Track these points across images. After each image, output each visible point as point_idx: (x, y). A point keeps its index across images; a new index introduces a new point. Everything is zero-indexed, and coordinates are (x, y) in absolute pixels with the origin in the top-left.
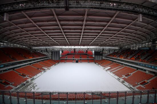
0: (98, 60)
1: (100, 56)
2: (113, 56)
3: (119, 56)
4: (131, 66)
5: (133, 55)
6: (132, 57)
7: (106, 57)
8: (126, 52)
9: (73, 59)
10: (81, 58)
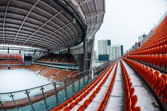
0: (28, 65)
1: (29, 61)
2: (41, 60)
3: (46, 60)
4: (56, 67)
5: (56, 58)
6: (56, 60)
7: (35, 62)
8: (50, 56)
10: (12, 64)
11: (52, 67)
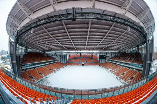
0: (102, 63)
1: (104, 60)
2: (114, 59)
3: (119, 59)
4: (126, 67)
5: (128, 57)
6: (127, 59)
7: (109, 60)
8: (123, 55)
9: (79, 63)
10: (86, 61)
11: (123, 66)
